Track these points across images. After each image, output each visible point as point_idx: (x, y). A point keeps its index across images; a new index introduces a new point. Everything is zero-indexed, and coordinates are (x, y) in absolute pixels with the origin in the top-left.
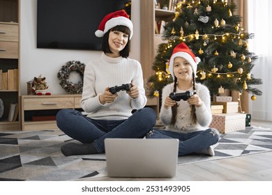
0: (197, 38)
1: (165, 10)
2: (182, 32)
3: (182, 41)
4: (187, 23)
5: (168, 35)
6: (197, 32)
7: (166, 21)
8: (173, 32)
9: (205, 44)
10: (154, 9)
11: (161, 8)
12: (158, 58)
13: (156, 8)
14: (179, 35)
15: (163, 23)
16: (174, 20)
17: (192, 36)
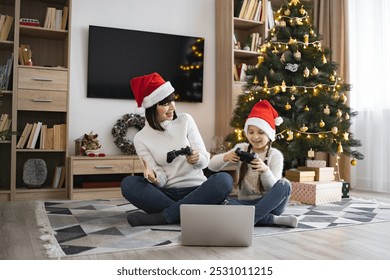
0: (284, 90)
1: (247, 50)
2: (266, 82)
3: (265, 93)
4: (272, 72)
5: (250, 84)
6: (284, 83)
7: (247, 65)
8: (256, 82)
9: (293, 98)
10: (233, 50)
11: (242, 49)
12: (237, 112)
13: (236, 49)
14: (263, 85)
15: (244, 67)
16: (257, 66)
17: (277, 88)
